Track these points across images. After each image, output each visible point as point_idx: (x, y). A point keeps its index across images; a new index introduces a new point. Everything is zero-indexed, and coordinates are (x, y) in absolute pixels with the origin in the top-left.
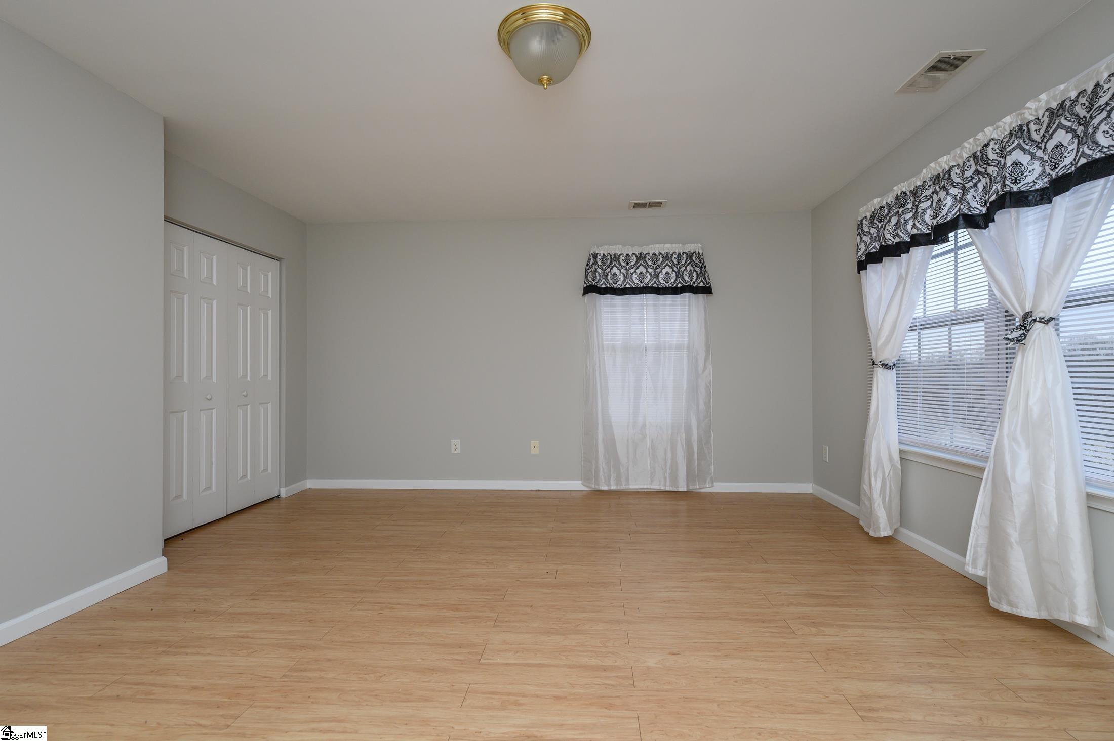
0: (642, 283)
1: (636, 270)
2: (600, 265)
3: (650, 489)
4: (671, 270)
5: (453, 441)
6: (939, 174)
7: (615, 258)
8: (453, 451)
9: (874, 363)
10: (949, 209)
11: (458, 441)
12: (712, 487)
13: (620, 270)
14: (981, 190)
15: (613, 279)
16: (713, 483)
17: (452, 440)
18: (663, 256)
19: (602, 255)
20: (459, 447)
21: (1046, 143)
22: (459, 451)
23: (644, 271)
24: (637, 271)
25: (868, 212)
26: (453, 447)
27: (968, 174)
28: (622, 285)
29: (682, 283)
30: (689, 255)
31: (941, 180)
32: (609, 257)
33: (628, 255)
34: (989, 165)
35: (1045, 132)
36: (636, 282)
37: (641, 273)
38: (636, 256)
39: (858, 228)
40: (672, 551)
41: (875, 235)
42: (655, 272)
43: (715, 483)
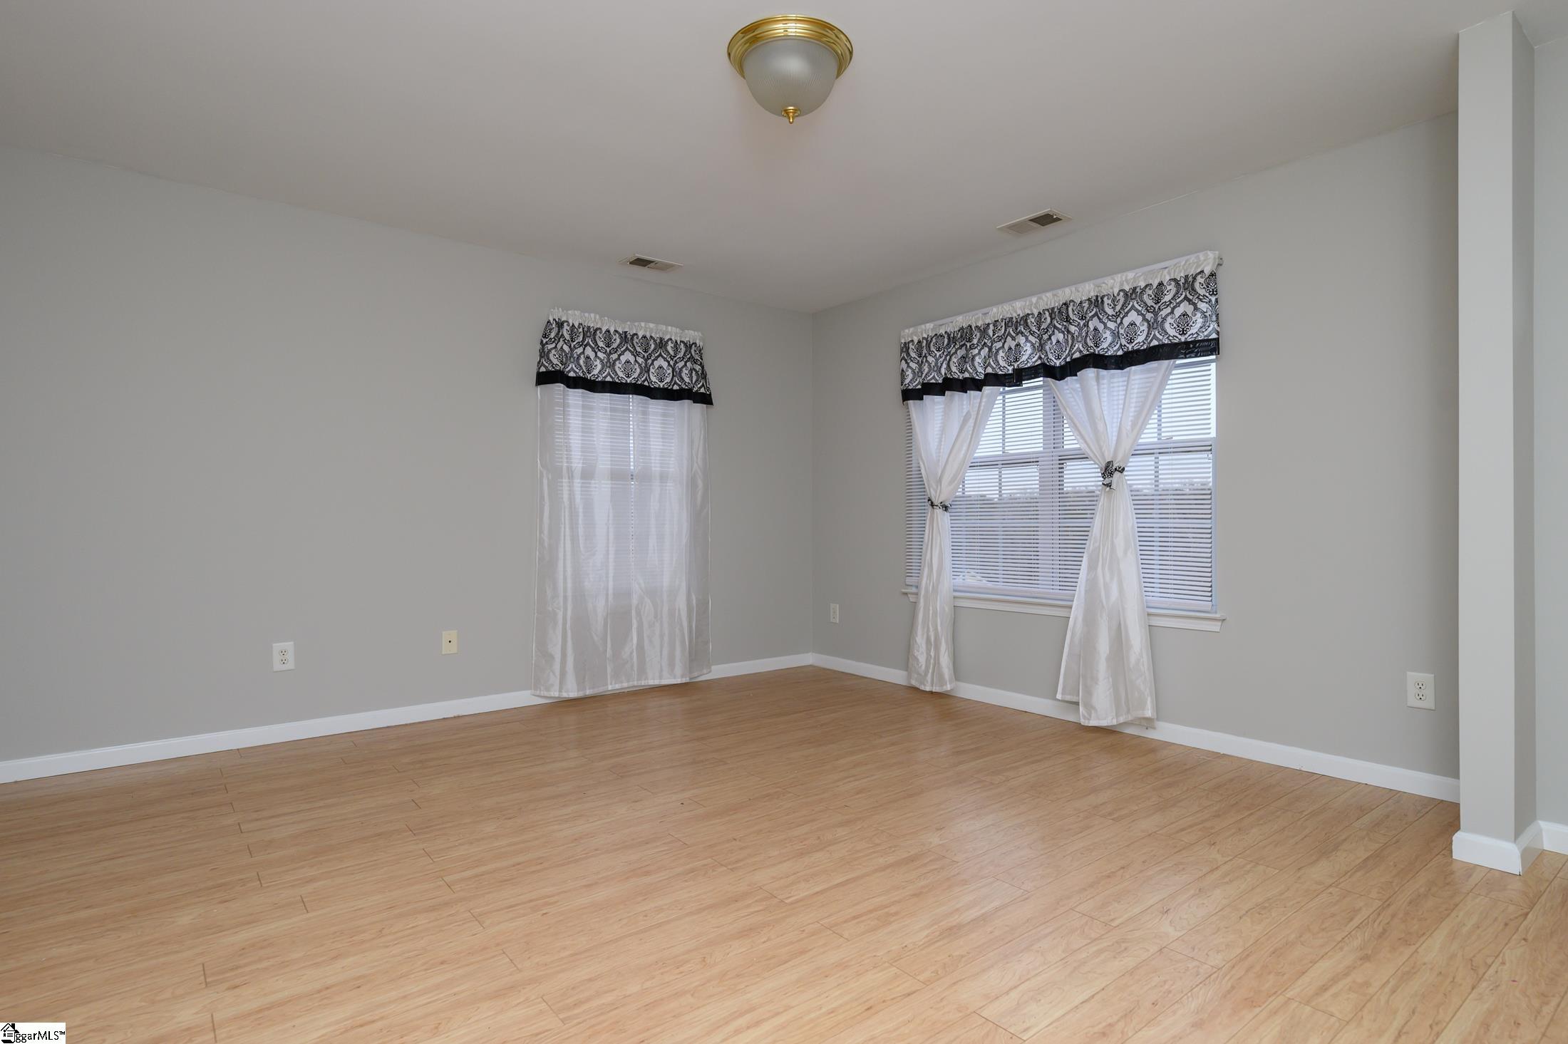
0: (628, 377)
1: (619, 356)
2: (568, 341)
3: (634, 686)
4: (667, 364)
5: (277, 647)
6: (1012, 318)
7: (590, 333)
8: (277, 666)
9: (932, 505)
10: (1028, 357)
11: (289, 645)
12: (710, 672)
13: (596, 353)
14: (1054, 344)
15: (586, 363)
16: (710, 668)
17: (274, 645)
18: (655, 341)
19: (571, 325)
20: (290, 656)
21: (1122, 319)
22: (290, 665)
23: (632, 359)
24: (621, 358)
25: (915, 335)
26: (277, 658)
27: (1044, 326)
28: (598, 376)
29: (679, 385)
30: (689, 346)
31: (1017, 325)
32: (581, 330)
33: (608, 331)
34: (1070, 323)
35: (1121, 309)
36: (621, 374)
37: (628, 362)
38: (620, 335)
39: (902, 351)
40: (778, 748)
41: (933, 364)
42: (646, 364)
43: (713, 667)
